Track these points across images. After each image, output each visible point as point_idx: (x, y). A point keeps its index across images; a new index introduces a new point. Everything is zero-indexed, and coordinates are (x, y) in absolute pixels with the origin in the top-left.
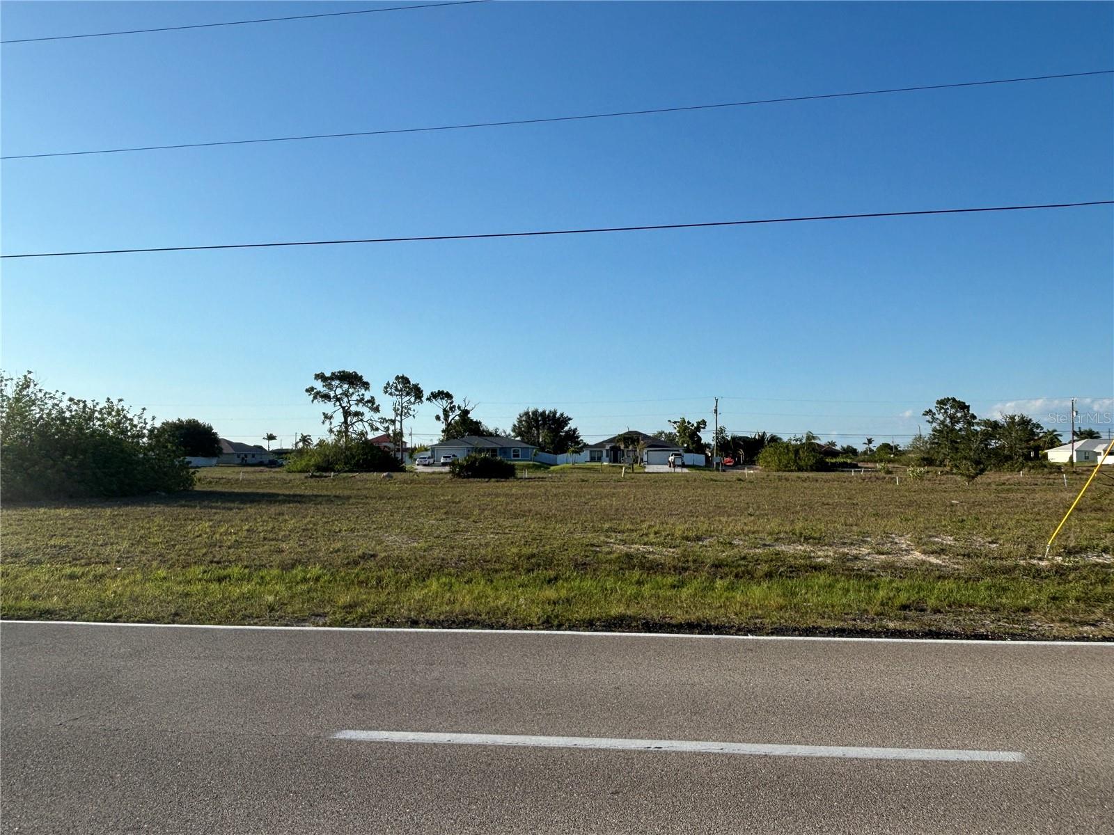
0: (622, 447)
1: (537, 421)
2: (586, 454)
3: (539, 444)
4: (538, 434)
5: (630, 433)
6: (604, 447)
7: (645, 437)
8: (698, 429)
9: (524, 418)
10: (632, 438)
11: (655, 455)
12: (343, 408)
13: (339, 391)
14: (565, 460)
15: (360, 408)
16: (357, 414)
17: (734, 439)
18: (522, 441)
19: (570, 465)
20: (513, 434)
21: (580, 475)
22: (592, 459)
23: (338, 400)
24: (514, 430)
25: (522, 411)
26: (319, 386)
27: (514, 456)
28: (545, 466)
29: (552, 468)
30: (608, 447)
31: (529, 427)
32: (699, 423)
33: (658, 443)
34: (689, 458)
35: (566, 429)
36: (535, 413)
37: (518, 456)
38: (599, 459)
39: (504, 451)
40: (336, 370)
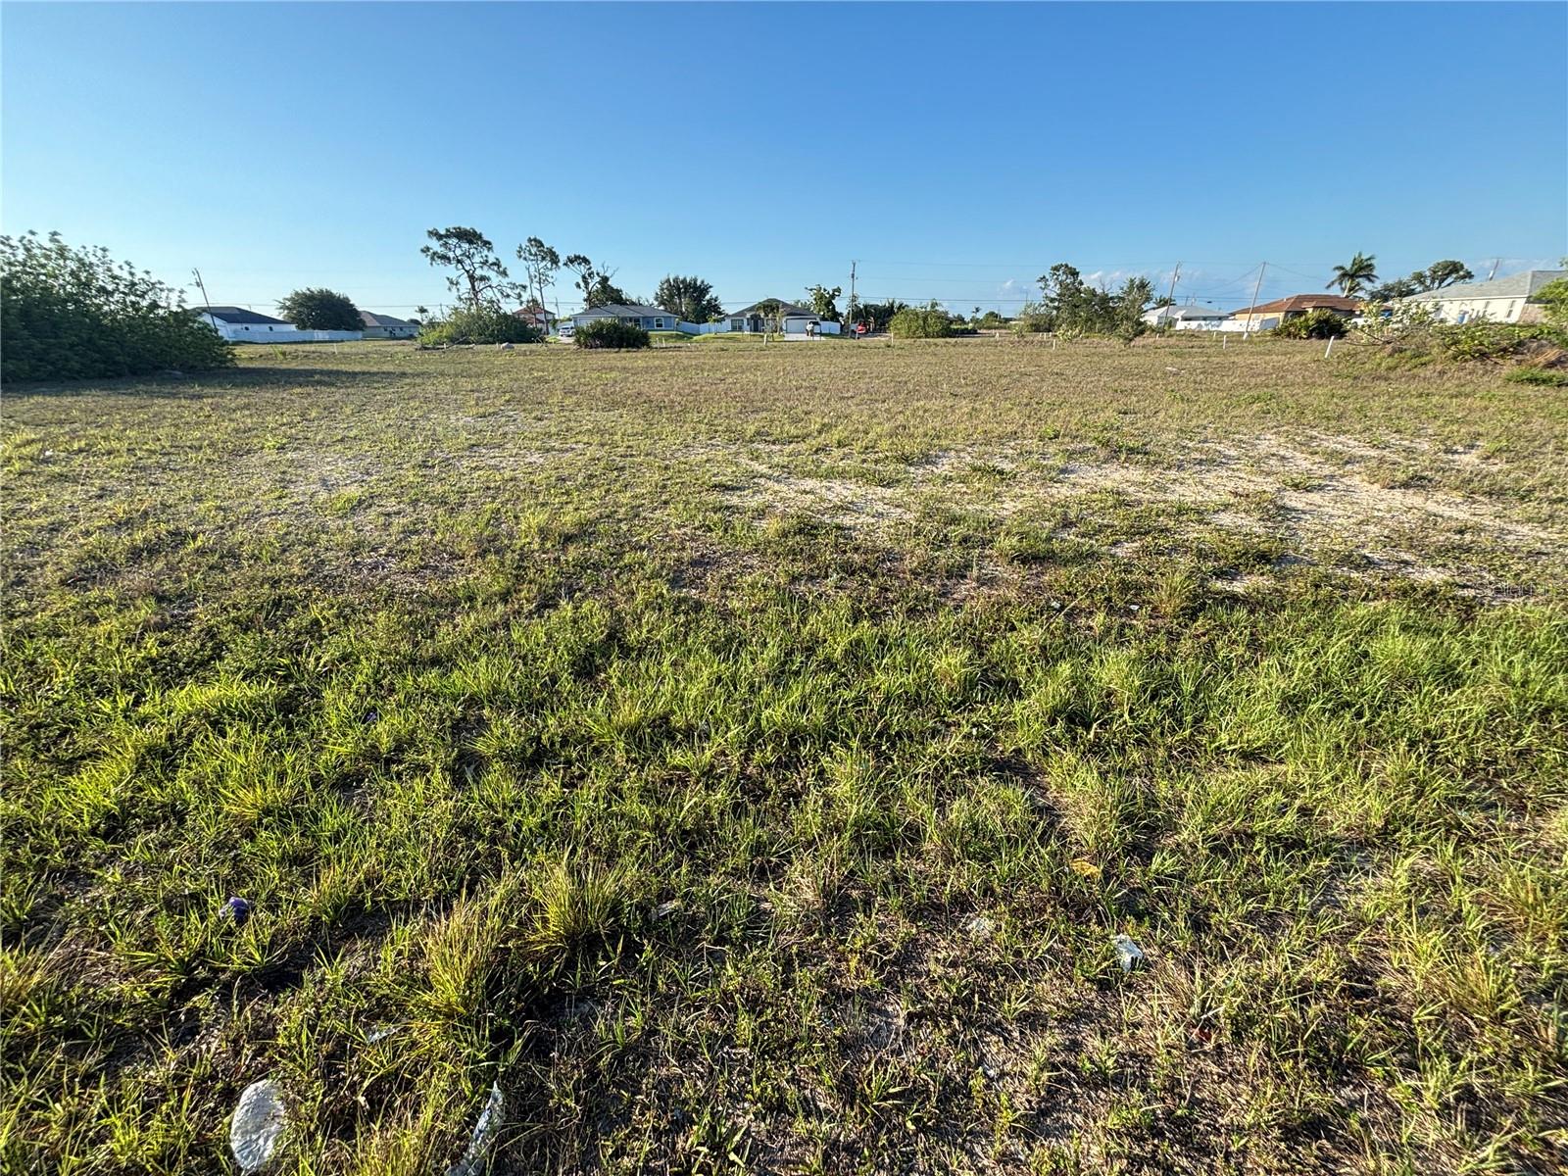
0: (762, 315)
1: (679, 289)
2: (728, 323)
3: (682, 314)
4: (681, 303)
5: (768, 301)
6: (744, 315)
7: (785, 305)
8: (833, 297)
9: (665, 286)
10: (771, 306)
11: (795, 323)
12: (468, 272)
13: (458, 252)
14: (708, 329)
15: (485, 272)
16: (483, 278)
17: (866, 307)
18: (666, 310)
19: (712, 335)
20: (656, 303)
21: (719, 344)
22: (734, 329)
23: (459, 261)
24: (656, 299)
25: (664, 278)
26: (436, 245)
27: (658, 326)
28: (688, 336)
29: (695, 338)
30: (748, 316)
31: (671, 296)
32: (834, 291)
33: (797, 312)
34: (827, 326)
35: (708, 297)
36: (676, 280)
37: (661, 326)
38: (740, 329)
39: (647, 320)
40: (451, 226)
